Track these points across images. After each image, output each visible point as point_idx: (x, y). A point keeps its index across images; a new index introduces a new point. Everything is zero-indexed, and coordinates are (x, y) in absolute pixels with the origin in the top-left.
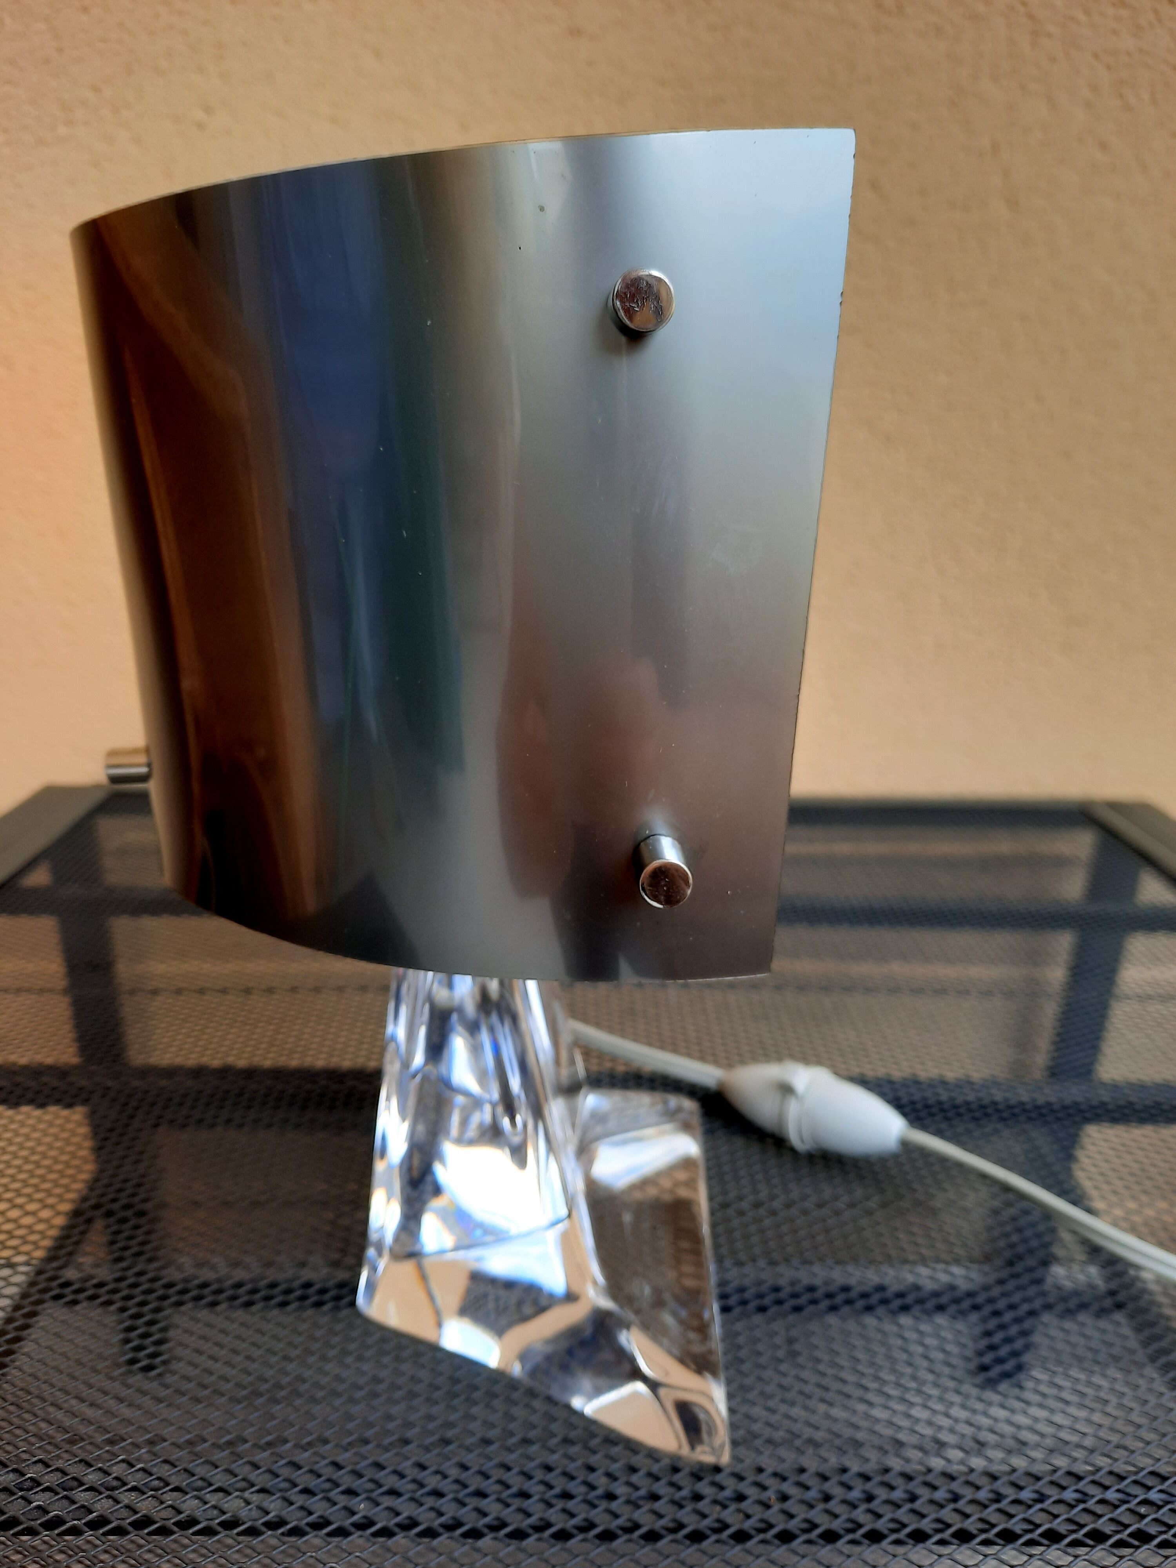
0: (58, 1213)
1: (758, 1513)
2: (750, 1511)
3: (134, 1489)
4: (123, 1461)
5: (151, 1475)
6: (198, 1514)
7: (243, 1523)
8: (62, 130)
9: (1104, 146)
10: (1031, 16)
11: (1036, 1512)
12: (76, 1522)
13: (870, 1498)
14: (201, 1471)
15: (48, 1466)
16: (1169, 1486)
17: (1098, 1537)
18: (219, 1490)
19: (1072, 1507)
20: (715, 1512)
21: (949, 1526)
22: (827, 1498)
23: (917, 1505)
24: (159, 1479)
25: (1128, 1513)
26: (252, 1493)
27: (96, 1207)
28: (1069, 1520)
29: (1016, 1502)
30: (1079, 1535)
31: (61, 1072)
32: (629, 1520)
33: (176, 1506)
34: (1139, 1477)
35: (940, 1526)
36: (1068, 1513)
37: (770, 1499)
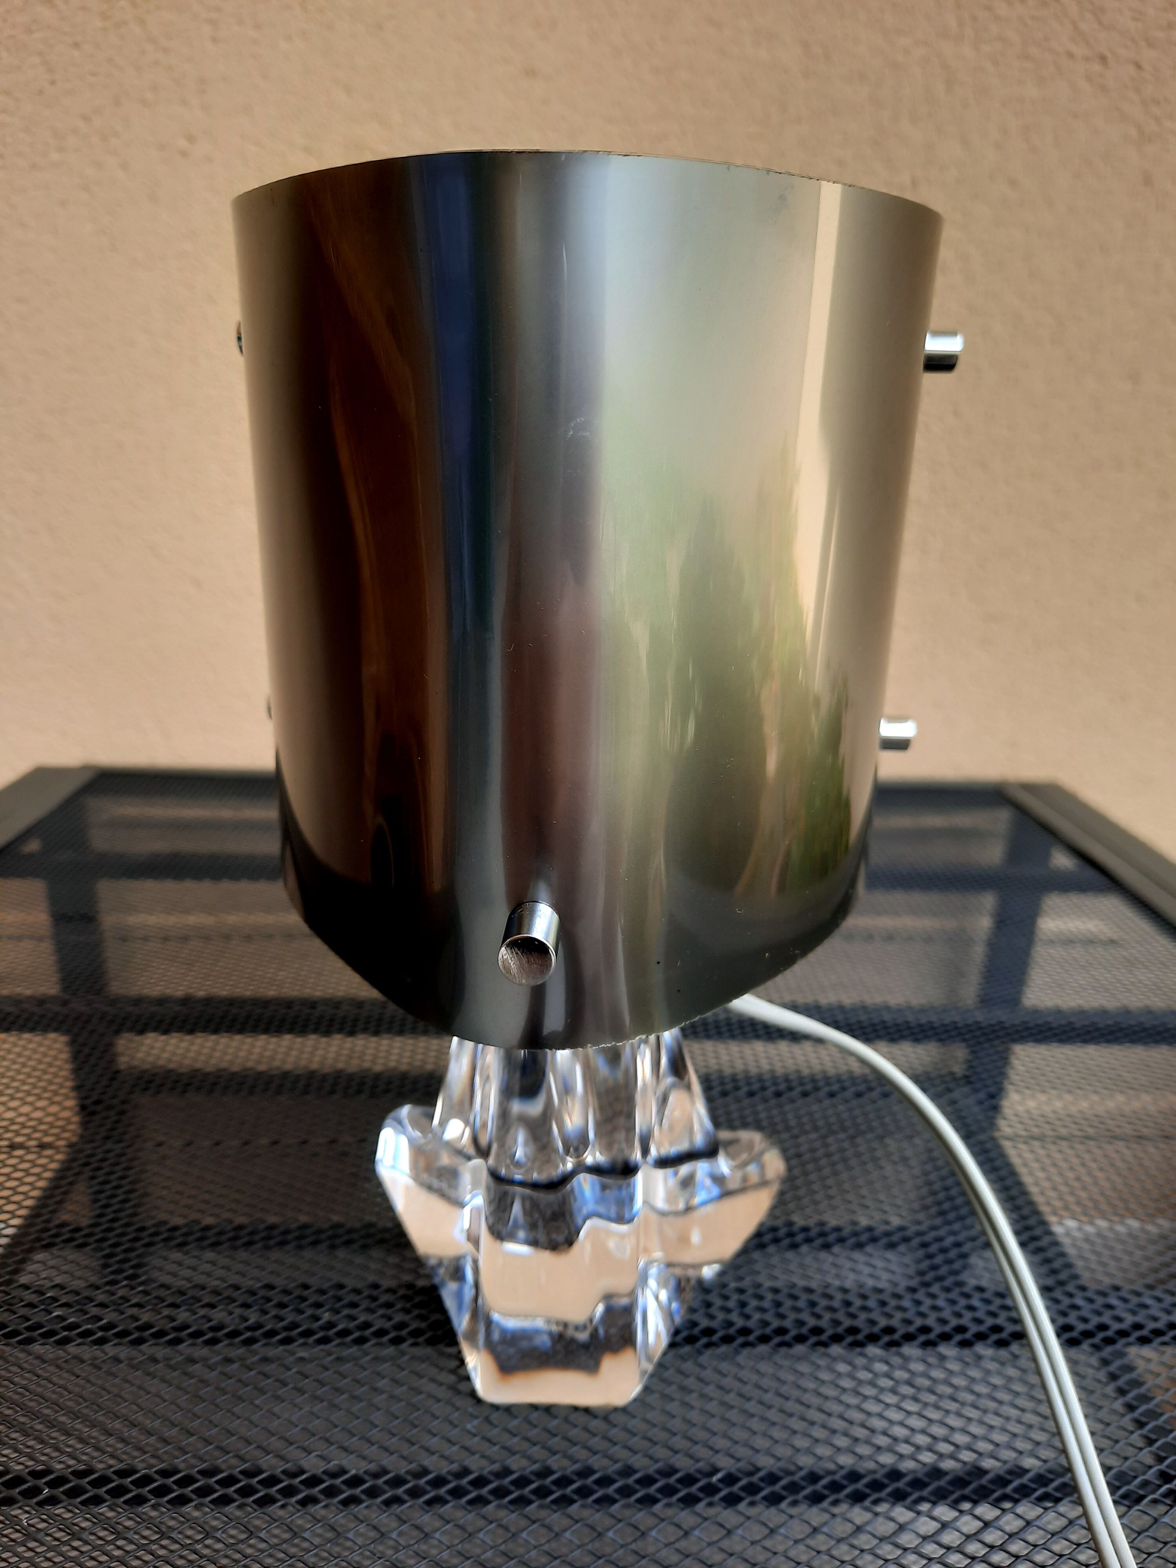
9: (1013, 184)
26: (235, 1306)
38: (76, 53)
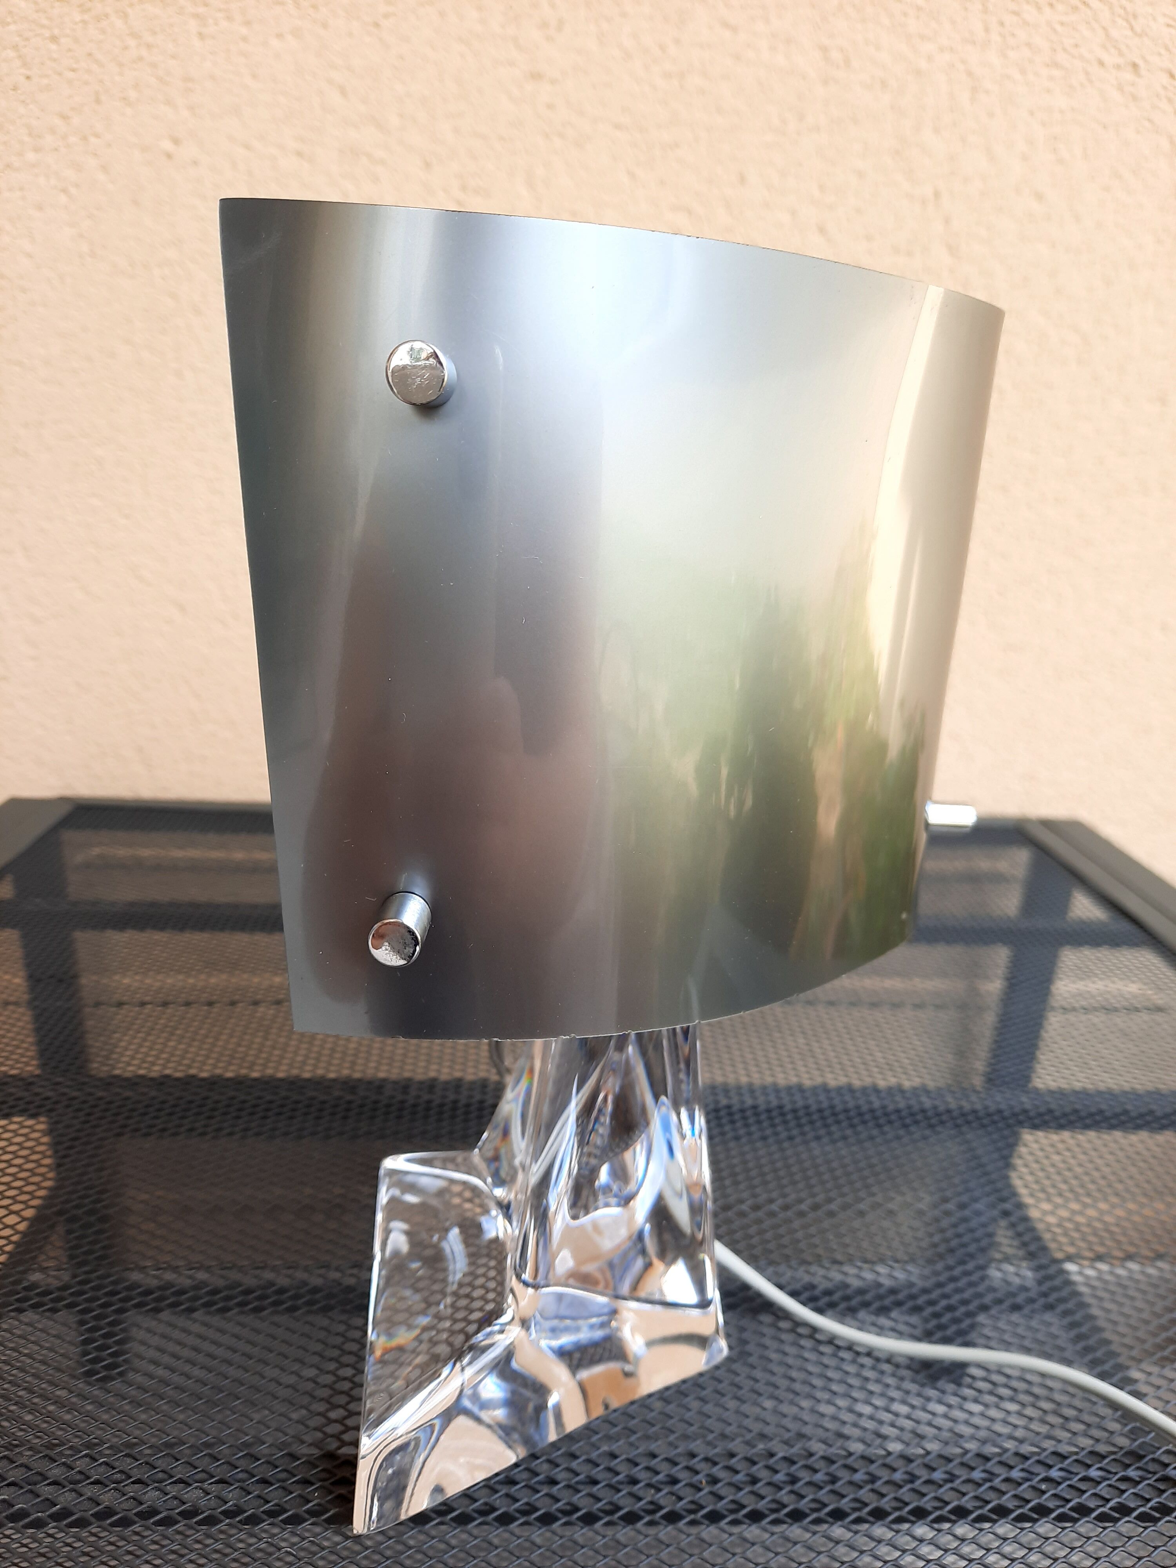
0: (24, 1219)
1: (689, 1495)
2: (681, 1494)
3: (97, 1482)
4: (86, 1456)
5: (114, 1468)
6: (159, 1504)
7: (202, 1513)
8: (31, 156)
9: (1039, 197)
10: (970, 74)
11: (947, 1490)
12: (39, 1514)
13: (794, 1480)
14: (161, 1464)
15: (12, 1462)
16: (1068, 1465)
17: (1001, 1512)
18: (181, 1481)
19: (979, 1485)
20: (649, 1495)
21: (866, 1505)
22: (754, 1481)
23: (838, 1486)
24: (121, 1472)
25: (1030, 1489)
26: (212, 1483)
27: (60, 1213)
28: (976, 1498)
29: (929, 1482)
30: (985, 1511)
31: (26, 1083)
32: (568, 1504)
33: (138, 1498)
34: (1042, 1457)
35: (857, 1505)
36: (976, 1491)
37: (701, 1482)
38: (53, 47)
